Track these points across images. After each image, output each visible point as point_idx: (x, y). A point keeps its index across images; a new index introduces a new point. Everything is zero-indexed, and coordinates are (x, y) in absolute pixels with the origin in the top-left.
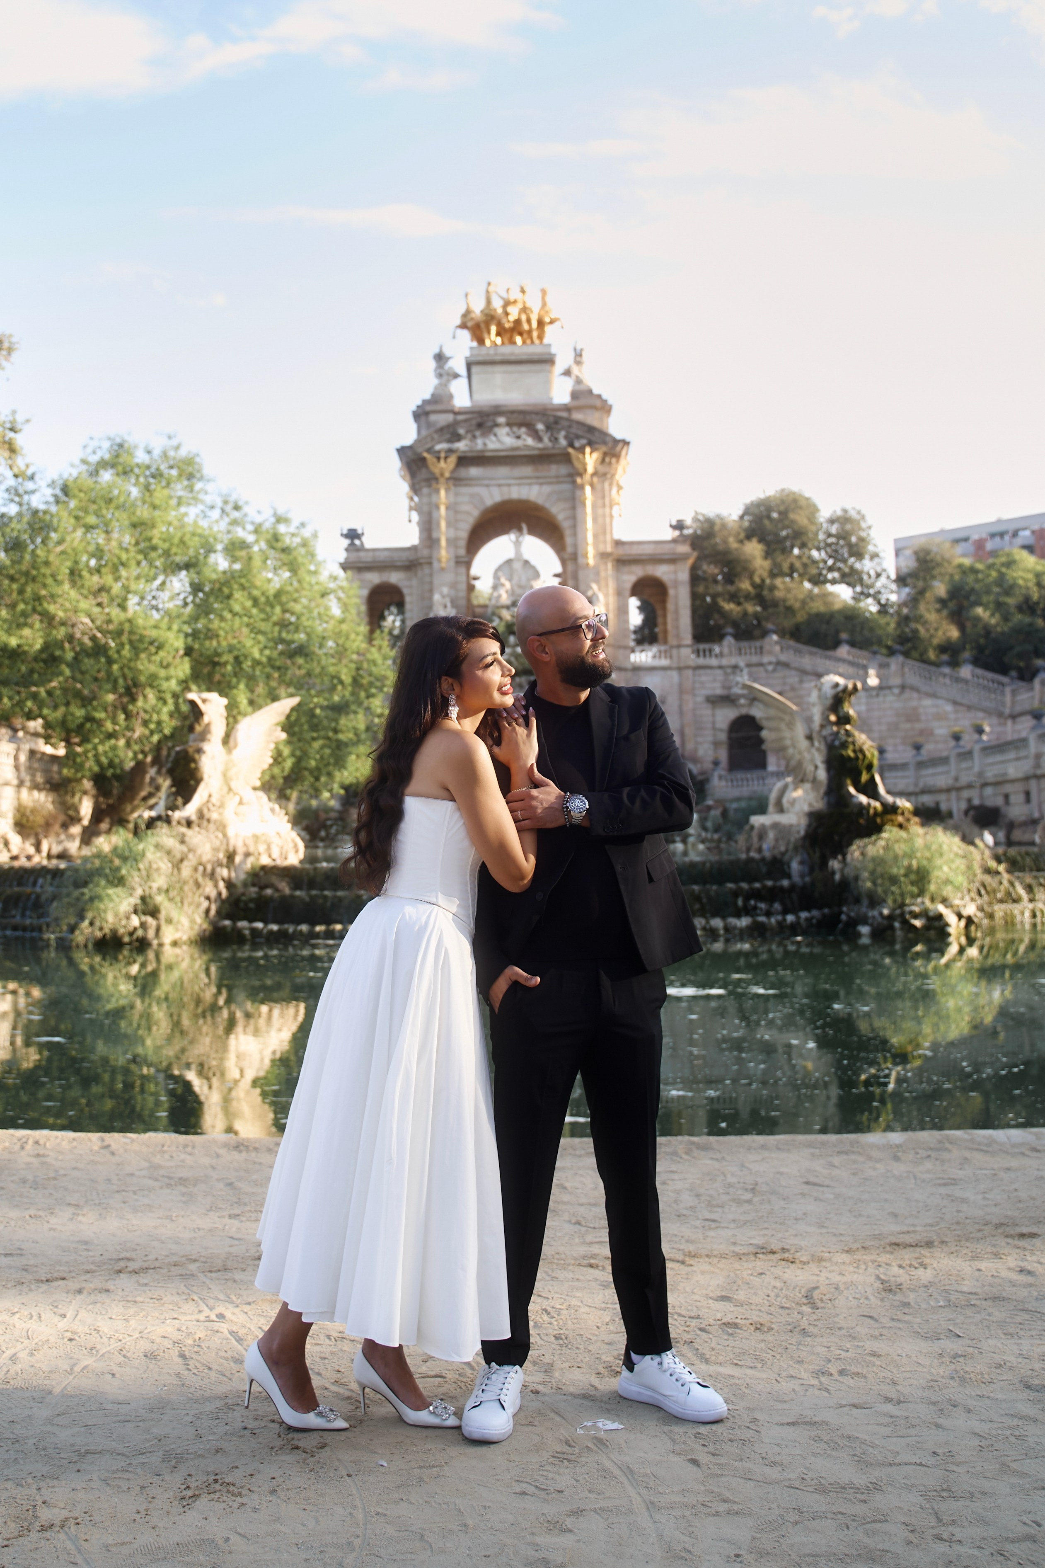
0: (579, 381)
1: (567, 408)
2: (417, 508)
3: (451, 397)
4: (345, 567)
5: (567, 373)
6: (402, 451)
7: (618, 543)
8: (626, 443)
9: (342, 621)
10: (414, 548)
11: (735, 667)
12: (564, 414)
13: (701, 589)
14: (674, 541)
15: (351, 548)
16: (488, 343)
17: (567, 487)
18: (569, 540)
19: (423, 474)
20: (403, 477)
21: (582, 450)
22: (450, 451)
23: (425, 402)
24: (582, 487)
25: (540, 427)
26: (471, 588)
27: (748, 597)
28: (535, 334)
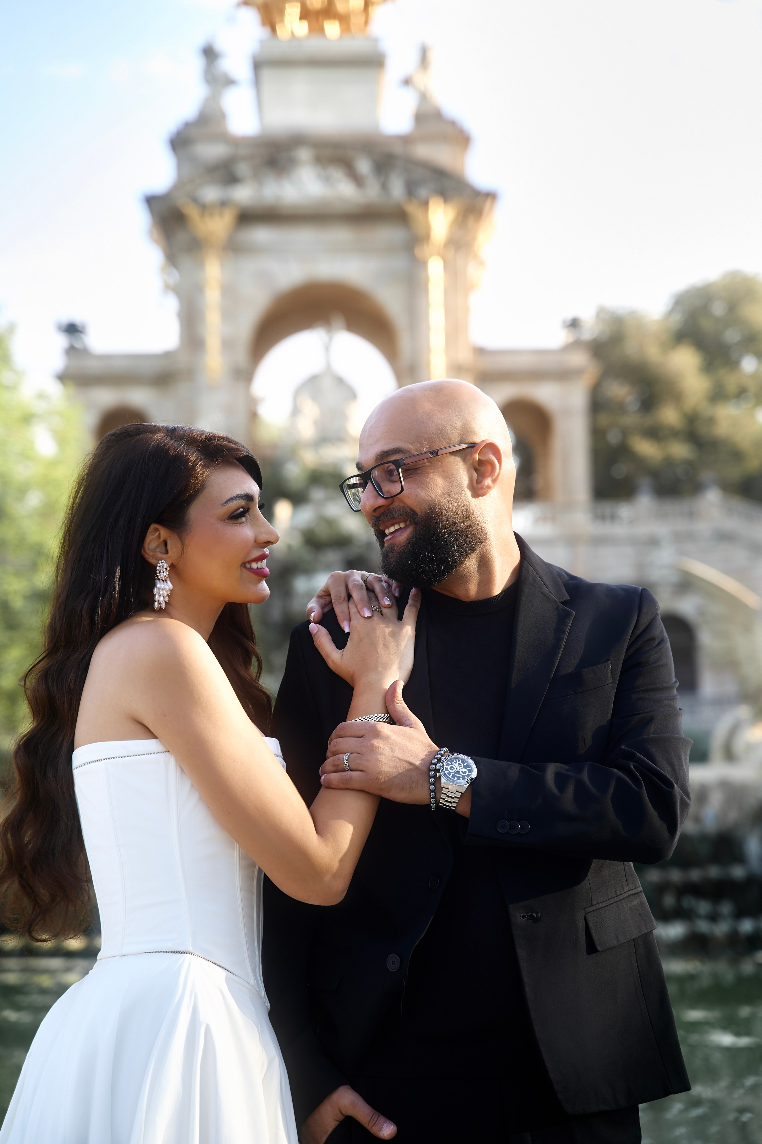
0: (424, 97)
1: (406, 140)
2: (176, 290)
3: (222, 116)
4: (63, 378)
5: (407, 82)
6: (151, 201)
7: (480, 351)
8: (491, 196)
9: (54, 463)
10: (167, 355)
11: (653, 542)
12: (398, 149)
13: (604, 419)
14: (568, 348)
15: (71, 351)
16: (283, 31)
17: (399, 262)
18: (405, 343)
19: (181, 237)
20: (156, 242)
21: (426, 204)
22: (224, 204)
23: (187, 125)
24: (423, 264)
25: (364, 166)
26: (254, 416)
27: (674, 434)
28: (356, 21)
